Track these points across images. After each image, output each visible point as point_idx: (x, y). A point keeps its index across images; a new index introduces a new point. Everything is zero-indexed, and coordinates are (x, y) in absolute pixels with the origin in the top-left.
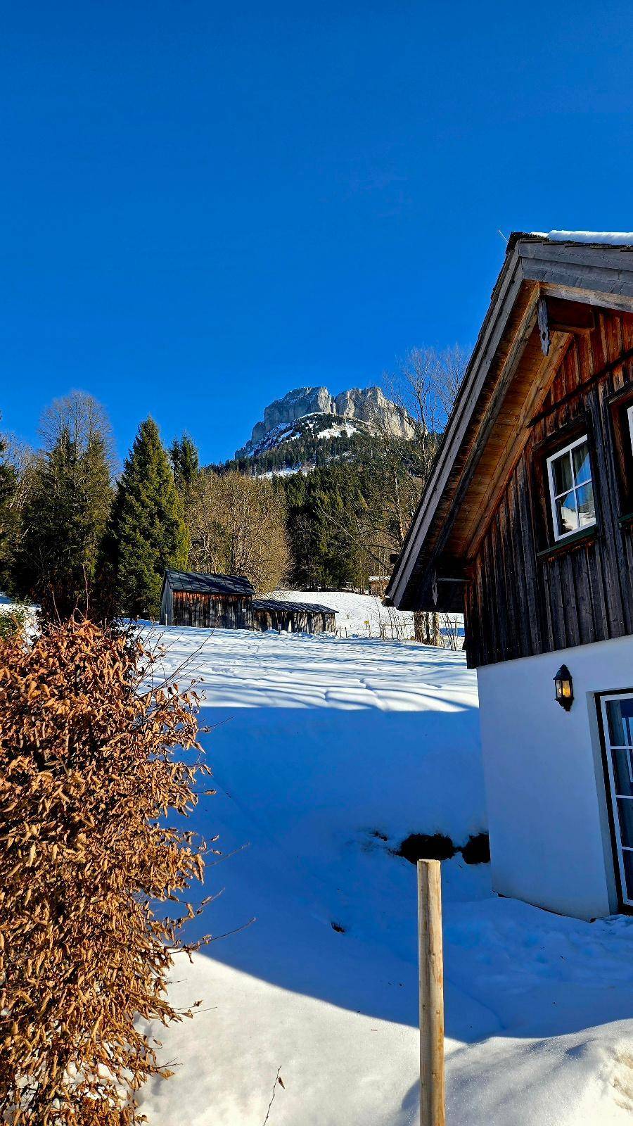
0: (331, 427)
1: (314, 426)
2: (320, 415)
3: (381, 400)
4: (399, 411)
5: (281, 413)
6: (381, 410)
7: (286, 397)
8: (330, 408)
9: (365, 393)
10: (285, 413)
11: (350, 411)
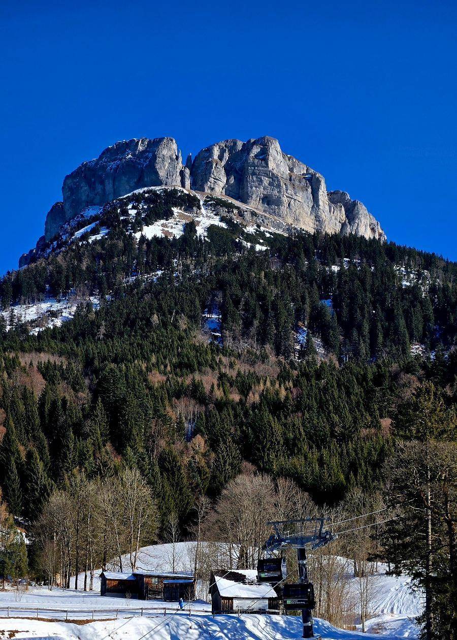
0: (168, 215)
1: (138, 214)
2: (154, 193)
3: (277, 161)
4: (313, 183)
5: (91, 186)
6: (274, 179)
7: (101, 158)
8: (179, 178)
9: (247, 148)
10: (99, 188)
11: (219, 184)
